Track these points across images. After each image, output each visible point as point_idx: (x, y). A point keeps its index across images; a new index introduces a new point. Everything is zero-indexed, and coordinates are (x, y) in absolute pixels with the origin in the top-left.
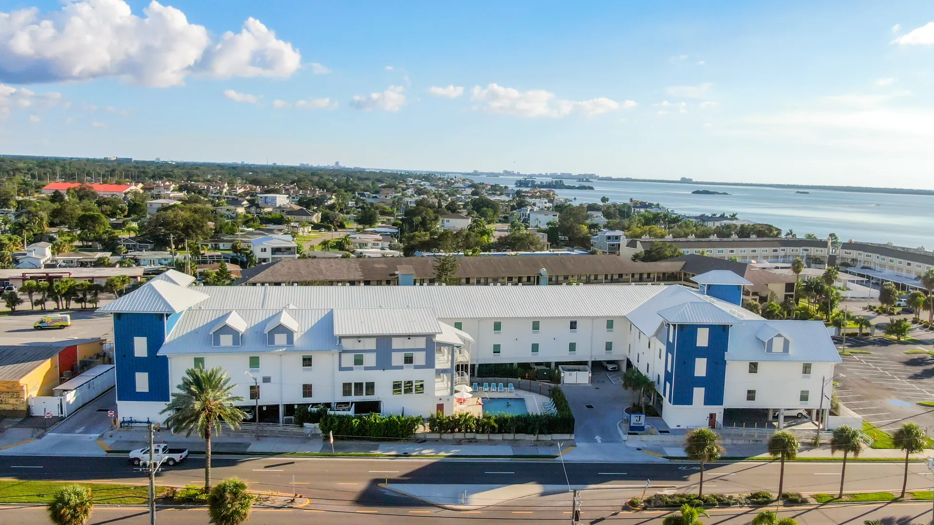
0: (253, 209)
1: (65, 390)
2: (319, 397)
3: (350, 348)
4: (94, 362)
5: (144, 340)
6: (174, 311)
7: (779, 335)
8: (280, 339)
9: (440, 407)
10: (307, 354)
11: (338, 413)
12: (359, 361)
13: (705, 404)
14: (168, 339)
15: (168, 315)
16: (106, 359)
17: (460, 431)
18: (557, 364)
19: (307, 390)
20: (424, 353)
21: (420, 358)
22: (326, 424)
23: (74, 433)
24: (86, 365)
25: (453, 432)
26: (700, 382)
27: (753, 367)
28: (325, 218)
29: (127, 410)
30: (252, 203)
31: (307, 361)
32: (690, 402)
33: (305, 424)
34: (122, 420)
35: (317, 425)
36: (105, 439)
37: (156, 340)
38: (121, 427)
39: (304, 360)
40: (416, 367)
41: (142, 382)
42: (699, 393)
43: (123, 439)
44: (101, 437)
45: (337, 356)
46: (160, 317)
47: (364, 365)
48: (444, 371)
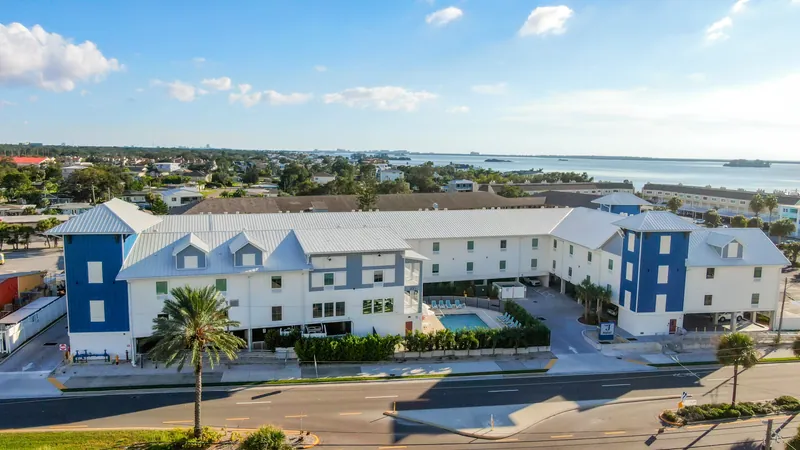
0: (153, 173)
1: (6, 325)
2: (289, 319)
3: (322, 267)
4: (35, 295)
5: (99, 265)
6: (133, 231)
7: (735, 241)
8: (248, 259)
9: (409, 325)
10: (276, 275)
11: (313, 335)
12: (329, 280)
13: (667, 310)
14: (126, 263)
15: (125, 237)
16: (47, 291)
17: (437, 349)
18: (490, 281)
19: (277, 313)
20: (393, 270)
21: (389, 276)
22: (302, 348)
23: (21, 370)
24: (28, 298)
25: (431, 350)
26: (662, 289)
27: (710, 273)
28: (215, 178)
29: (79, 342)
30: (150, 169)
31: (277, 282)
32: (652, 309)
33: (277, 349)
34: (75, 354)
35: (291, 349)
36: (58, 375)
37: (113, 264)
38: (74, 361)
39: (274, 280)
40: (386, 285)
41: (97, 310)
42: (661, 300)
43: (78, 375)
44: (53, 373)
45: (307, 276)
46: (117, 239)
47: (335, 284)
48: (412, 288)
